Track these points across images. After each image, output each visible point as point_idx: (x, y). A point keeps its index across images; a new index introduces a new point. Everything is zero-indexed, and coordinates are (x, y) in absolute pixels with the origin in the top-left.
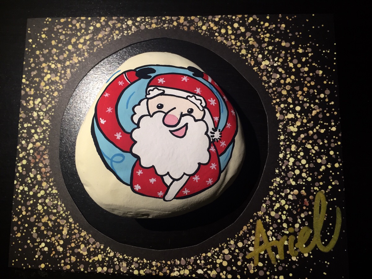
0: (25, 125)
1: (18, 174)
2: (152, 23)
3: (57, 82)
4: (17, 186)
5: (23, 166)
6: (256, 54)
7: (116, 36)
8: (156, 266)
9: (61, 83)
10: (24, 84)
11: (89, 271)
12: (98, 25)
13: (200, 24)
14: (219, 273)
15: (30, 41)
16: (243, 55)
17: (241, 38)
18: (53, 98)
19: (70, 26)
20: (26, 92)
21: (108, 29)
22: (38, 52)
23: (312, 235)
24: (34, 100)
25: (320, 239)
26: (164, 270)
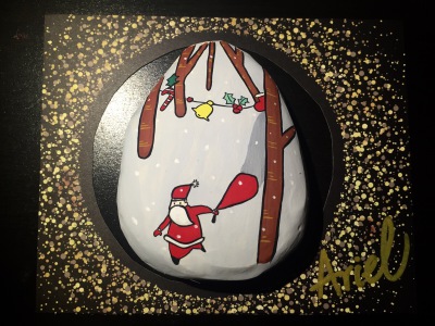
0: (49, 146)
1: (42, 204)
2: (199, 25)
3: (86, 94)
4: (42, 218)
5: (48, 194)
6: (318, 65)
7: (157, 39)
8: (211, 304)
9: (92, 96)
10: (44, 95)
11: (134, 312)
12: (134, 26)
13: (255, 28)
14: (280, 309)
15: (50, 42)
16: (304, 65)
17: (302, 46)
18: (83, 113)
19: (99, 26)
20: (48, 106)
21: (146, 31)
22: (60, 57)
23: (379, 263)
24: (58, 115)
25: (387, 268)
26: (220, 308)
